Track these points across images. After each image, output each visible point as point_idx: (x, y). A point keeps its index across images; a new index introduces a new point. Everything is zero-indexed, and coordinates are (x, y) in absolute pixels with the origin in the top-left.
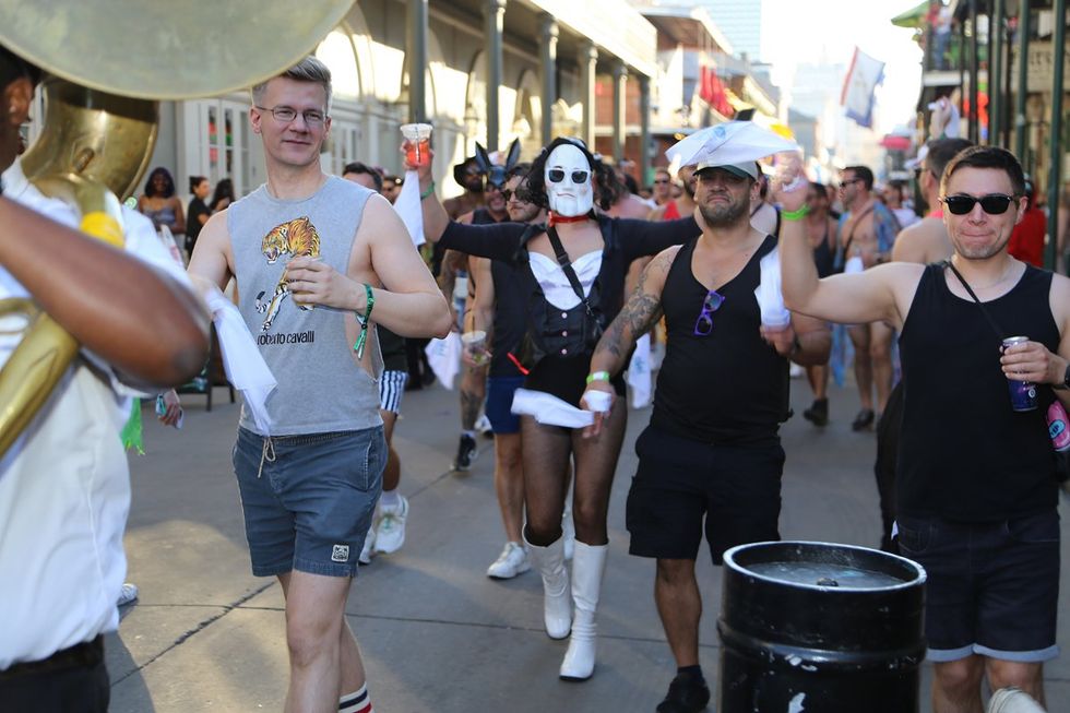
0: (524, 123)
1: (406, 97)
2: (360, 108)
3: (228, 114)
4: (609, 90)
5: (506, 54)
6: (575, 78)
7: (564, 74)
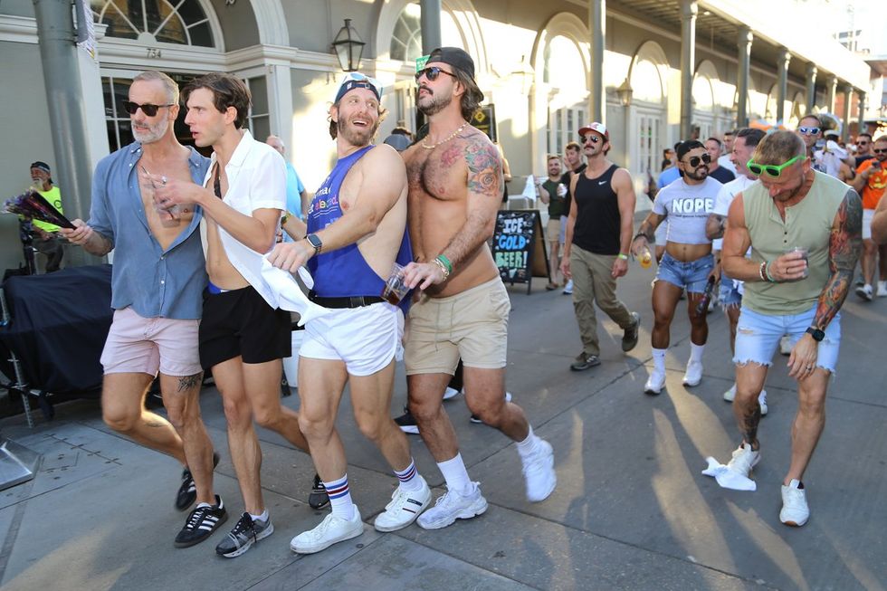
1: (736, 108)
2: (713, 115)
3: (650, 121)
4: (843, 101)
5: (788, 85)
6: (824, 96)
7: (818, 93)
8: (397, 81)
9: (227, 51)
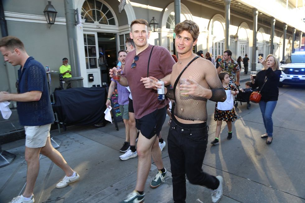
0: (289, 44)
1: (270, 42)
5: (287, 34)
6: (298, 37)
8: (168, 34)
9: (119, 26)
